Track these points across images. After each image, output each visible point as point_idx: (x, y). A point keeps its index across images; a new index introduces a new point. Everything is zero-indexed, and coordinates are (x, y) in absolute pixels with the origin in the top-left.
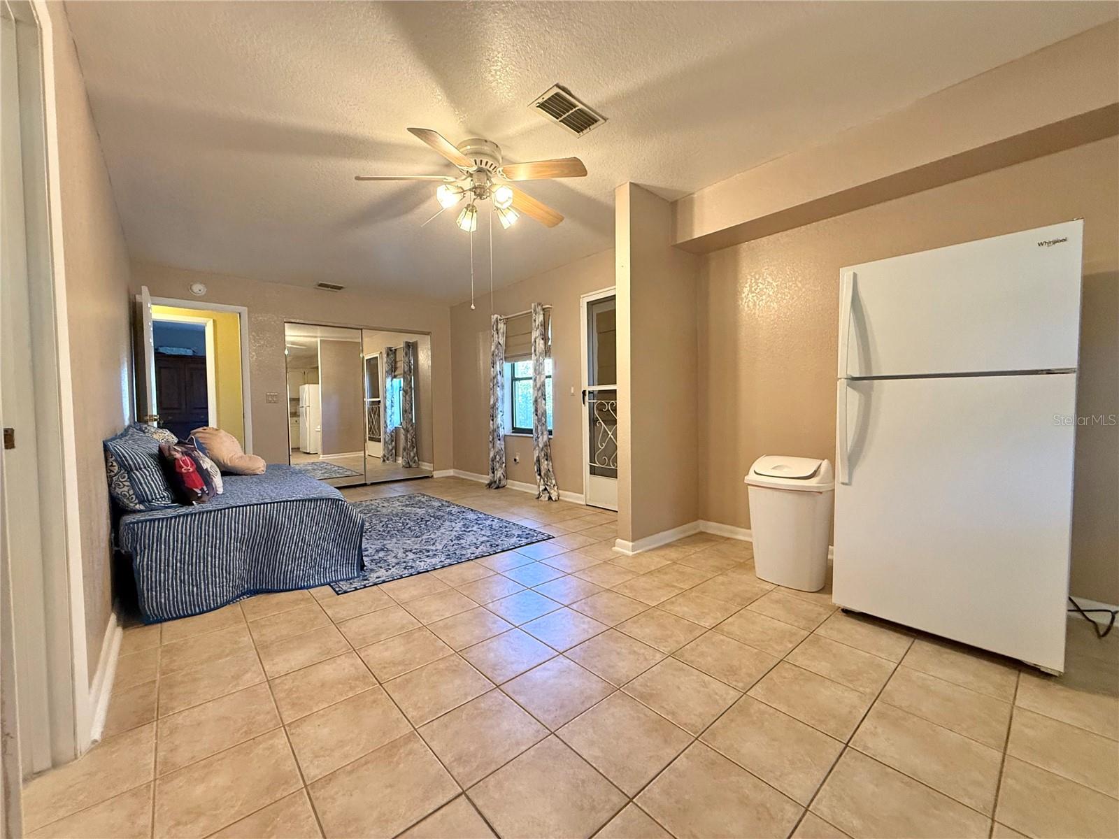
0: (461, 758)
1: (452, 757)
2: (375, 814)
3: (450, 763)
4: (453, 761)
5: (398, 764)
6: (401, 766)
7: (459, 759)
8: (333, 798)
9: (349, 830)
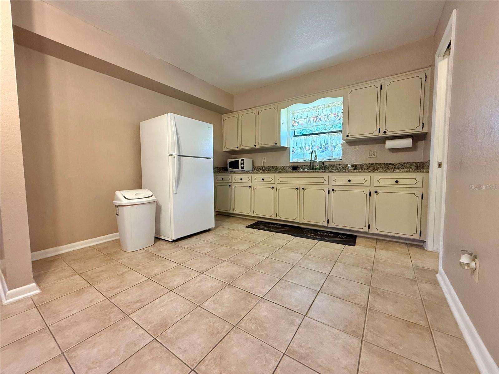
0: (291, 323)
1: (292, 326)
2: (336, 342)
3: (296, 326)
4: (294, 325)
5: (310, 348)
6: (310, 346)
7: (292, 323)
8: (346, 368)
9: (349, 347)
